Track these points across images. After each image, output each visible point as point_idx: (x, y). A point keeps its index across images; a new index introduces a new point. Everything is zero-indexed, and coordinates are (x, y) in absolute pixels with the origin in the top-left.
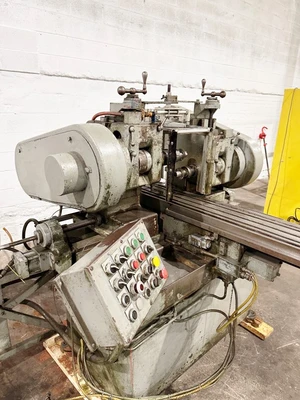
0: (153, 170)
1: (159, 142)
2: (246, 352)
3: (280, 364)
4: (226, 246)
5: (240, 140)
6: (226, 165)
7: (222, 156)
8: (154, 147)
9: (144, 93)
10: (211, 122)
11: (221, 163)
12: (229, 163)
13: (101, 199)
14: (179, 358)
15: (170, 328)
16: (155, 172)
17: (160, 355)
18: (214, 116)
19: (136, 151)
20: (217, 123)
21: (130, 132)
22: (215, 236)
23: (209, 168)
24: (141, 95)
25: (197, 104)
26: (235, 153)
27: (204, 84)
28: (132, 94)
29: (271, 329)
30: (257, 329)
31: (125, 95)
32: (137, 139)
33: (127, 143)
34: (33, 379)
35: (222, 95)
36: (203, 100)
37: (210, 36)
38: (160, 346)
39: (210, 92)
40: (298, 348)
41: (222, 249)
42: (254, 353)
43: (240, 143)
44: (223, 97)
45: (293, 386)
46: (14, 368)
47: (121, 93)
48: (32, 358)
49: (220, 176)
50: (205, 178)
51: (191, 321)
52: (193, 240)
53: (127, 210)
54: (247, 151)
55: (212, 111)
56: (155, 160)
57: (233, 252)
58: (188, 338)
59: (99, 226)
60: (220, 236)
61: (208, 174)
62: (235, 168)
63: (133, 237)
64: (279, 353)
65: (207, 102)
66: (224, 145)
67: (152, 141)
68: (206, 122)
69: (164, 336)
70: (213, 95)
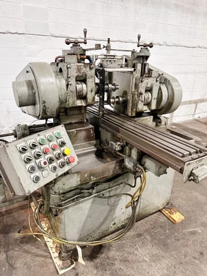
0: (88, 96)
1: (91, 77)
2: (159, 229)
3: (181, 241)
4: (130, 150)
5: (165, 79)
6: (152, 97)
7: (149, 90)
8: (88, 80)
9: (85, 43)
11: (147, 96)
12: (155, 96)
14: (103, 223)
15: (94, 201)
16: (90, 97)
17: (87, 218)
19: (72, 81)
21: (68, 68)
22: (124, 143)
23: (133, 97)
24: (82, 45)
25: (133, 52)
26: (160, 89)
27: (139, 38)
28: (76, 44)
29: (183, 217)
30: (172, 216)
31: (71, 45)
32: (74, 73)
33: (65, 76)
34: (19, 222)
36: (138, 50)
37: (177, 6)
38: (87, 211)
39: (143, 43)
40: (199, 233)
42: (165, 231)
43: (166, 81)
44: (151, 47)
45: (185, 256)
46: (11, 215)
47: (68, 43)
48: (23, 211)
49: (148, 104)
51: (112, 199)
52: (112, 144)
53: (75, 123)
56: (89, 89)
57: (134, 154)
58: (110, 211)
60: (127, 143)
62: (159, 99)
63: (51, 134)
64: (184, 234)
65: (141, 51)
66: (150, 82)
67: (86, 75)
68: (139, 65)
69: (90, 205)
70: (145, 46)
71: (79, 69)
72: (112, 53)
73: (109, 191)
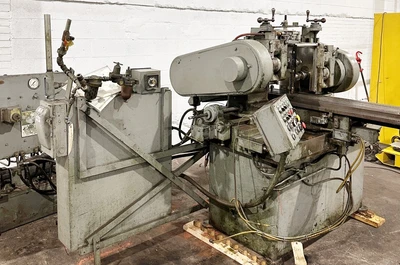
0: (282, 70)
1: (285, 52)
2: (362, 234)
3: (393, 242)
4: (339, 121)
5: (339, 54)
6: (330, 72)
7: (327, 65)
8: (282, 55)
9: (273, 21)
10: (316, 40)
11: (326, 70)
12: (332, 71)
13: (258, 83)
14: (307, 221)
15: (301, 187)
16: (283, 72)
17: (295, 209)
18: (318, 36)
19: (273, 56)
20: (320, 41)
21: (270, 44)
22: (330, 115)
23: (319, 72)
24: (271, 23)
25: (304, 28)
26: (337, 64)
27: (308, 13)
28: (266, 22)
29: (383, 220)
30: (370, 219)
31: (262, 23)
32: (273, 49)
35: (323, 21)
36: (309, 25)
38: (295, 201)
39: (313, 18)
41: (336, 123)
42: (369, 235)
43: (340, 56)
47: (259, 22)
49: (327, 81)
50: (316, 80)
52: (314, 119)
54: (345, 62)
55: (315, 33)
56: (283, 64)
57: (344, 124)
59: (241, 113)
60: (334, 114)
61: (318, 76)
62: (337, 75)
64: (392, 235)
65: (312, 26)
66: (328, 56)
67: (281, 51)
68: (312, 40)
69: (297, 192)
70: (316, 21)
71: (277, 46)
72: (289, 29)
73: (313, 177)
